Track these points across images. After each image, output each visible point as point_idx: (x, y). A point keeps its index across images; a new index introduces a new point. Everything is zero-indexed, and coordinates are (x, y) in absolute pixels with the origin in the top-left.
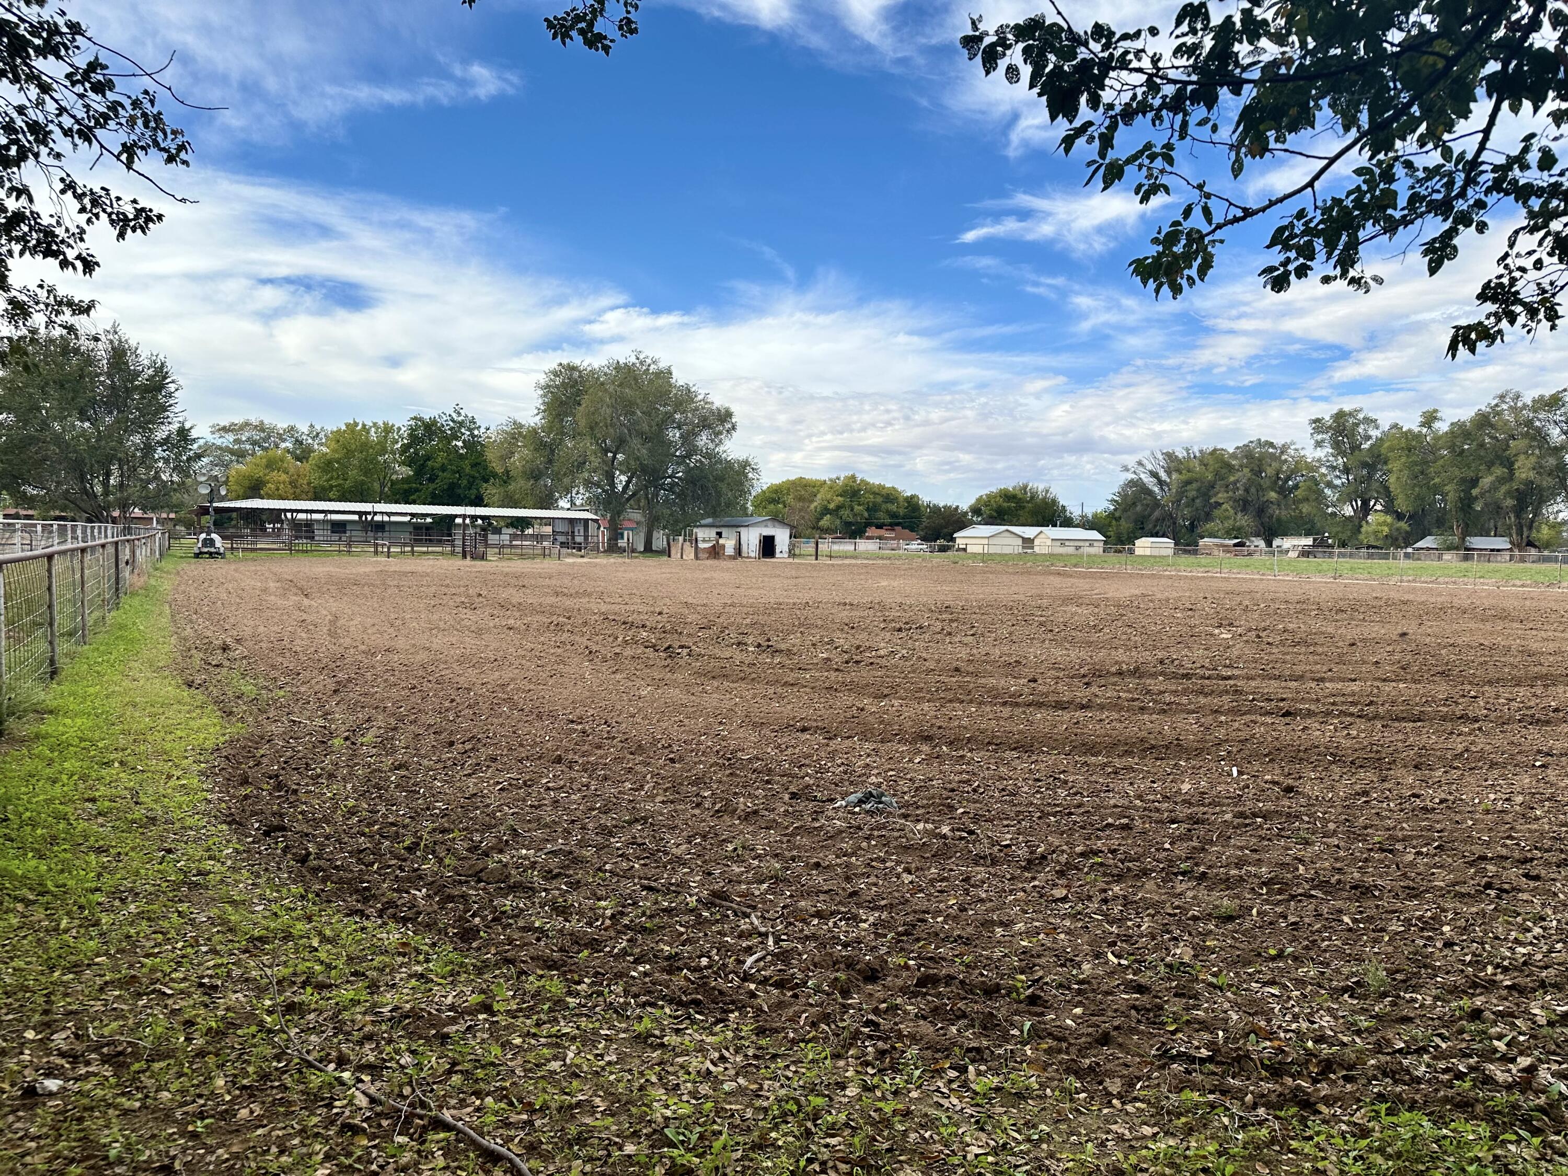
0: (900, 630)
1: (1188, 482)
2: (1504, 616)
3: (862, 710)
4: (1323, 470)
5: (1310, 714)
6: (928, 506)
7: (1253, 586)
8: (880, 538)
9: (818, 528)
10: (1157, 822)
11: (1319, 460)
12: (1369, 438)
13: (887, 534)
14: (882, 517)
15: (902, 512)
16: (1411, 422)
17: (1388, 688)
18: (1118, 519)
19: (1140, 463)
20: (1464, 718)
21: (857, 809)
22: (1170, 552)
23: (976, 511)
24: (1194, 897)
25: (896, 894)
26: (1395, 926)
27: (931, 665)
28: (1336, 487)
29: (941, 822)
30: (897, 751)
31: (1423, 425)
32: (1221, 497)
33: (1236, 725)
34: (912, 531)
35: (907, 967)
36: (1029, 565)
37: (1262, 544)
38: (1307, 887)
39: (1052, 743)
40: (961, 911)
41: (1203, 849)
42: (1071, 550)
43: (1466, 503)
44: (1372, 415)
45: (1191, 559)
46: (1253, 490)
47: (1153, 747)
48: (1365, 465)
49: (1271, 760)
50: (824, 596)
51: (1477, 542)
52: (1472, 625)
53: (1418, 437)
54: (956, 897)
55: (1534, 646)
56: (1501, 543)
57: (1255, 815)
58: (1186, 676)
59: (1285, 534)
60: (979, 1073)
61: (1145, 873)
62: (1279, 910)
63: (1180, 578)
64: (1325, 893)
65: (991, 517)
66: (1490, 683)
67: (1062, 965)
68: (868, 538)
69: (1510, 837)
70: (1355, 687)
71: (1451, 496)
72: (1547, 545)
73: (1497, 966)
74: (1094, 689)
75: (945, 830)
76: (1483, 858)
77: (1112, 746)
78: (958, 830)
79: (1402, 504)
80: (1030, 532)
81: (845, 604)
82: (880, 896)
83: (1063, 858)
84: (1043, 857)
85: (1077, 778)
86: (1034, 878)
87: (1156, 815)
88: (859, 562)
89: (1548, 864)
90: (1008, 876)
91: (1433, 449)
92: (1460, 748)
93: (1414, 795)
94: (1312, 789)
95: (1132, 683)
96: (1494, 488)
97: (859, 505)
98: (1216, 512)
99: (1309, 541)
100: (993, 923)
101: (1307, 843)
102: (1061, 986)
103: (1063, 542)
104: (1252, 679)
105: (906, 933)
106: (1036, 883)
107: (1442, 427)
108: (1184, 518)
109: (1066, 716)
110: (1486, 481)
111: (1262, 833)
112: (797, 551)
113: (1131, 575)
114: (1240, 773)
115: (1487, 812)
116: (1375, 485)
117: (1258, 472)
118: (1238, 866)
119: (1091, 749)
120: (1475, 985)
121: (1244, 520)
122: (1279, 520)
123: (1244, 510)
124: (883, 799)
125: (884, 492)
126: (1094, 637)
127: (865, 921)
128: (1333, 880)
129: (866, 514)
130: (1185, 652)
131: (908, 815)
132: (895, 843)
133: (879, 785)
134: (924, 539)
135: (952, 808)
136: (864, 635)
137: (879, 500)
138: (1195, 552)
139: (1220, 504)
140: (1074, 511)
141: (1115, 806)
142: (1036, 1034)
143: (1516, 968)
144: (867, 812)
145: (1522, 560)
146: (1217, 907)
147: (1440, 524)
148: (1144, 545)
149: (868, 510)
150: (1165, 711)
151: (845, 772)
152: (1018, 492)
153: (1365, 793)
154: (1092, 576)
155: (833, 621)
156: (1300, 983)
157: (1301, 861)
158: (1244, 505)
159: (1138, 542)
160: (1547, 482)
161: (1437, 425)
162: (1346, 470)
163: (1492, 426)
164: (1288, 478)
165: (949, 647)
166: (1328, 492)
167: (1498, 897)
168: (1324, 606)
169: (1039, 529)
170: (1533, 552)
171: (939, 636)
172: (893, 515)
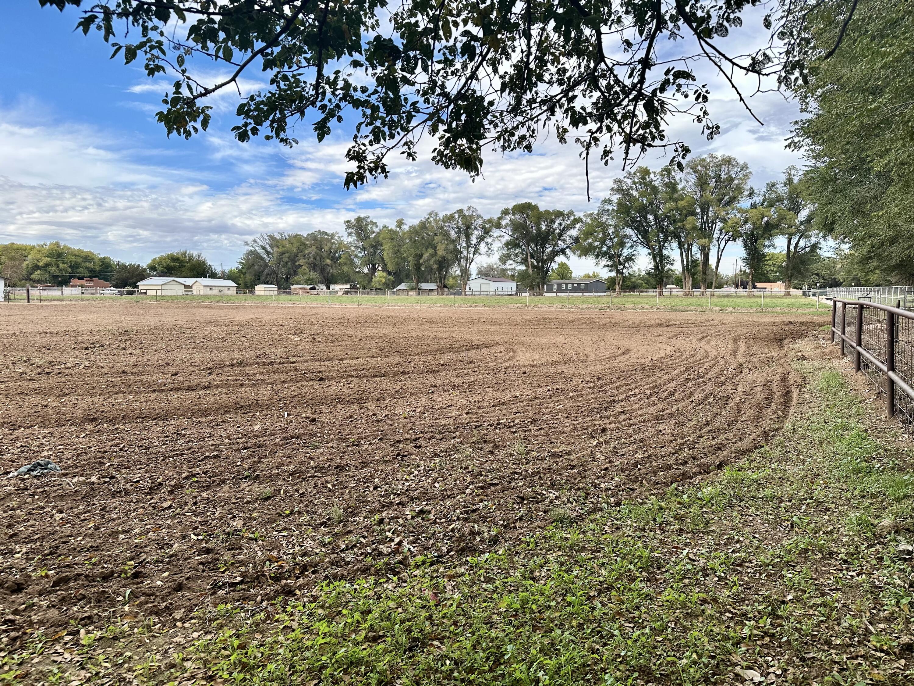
0: (87, 348)
1: (283, 253)
2: (430, 321)
3: (46, 406)
4: (353, 248)
5: (333, 378)
6: (118, 264)
7: (317, 311)
8: (82, 286)
9: (31, 280)
10: (236, 450)
11: (350, 243)
12: (373, 232)
13: (88, 283)
14: (82, 271)
15: (98, 268)
16: (392, 225)
17: (372, 361)
18: (244, 274)
19: (255, 241)
20: (403, 373)
21: (27, 476)
22: (276, 293)
23: (152, 268)
24: (250, 491)
25: (48, 529)
26: (352, 484)
27: (106, 370)
28: (359, 257)
29: (91, 475)
30: (67, 432)
31: (397, 226)
32: (301, 262)
33: (293, 388)
34: (107, 280)
35: (47, 576)
36: (188, 302)
37: (324, 288)
38: (313, 472)
39: (181, 412)
40: (96, 530)
41: (260, 461)
42: (216, 292)
43: (418, 266)
44: (375, 220)
45: (287, 297)
46: (318, 258)
47: (242, 407)
48: (372, 246)
49: (308, 406)
50: (31, 328)
51: (423, 286)
52: (416, 327)
53: (395, 232)
54: (94, 521)
55: (440, 335)
56: (433, 286)
57: (292, 437)
58: (271, 364)
59: (336, 283)
60: (88, 632)
61: (223, 482)
62: (295, 488)
63: (279, 308)
64: (322, 473)
65: (163, 272)
66: (418, 354)
67: (161, 549)
68: (72, 286)
69: (411, 429)
70: (357, 362)
71: (412, 263)
72: (452, 287)
73: (395, 494)
74: (214, 376)
75: (94, 479)
76: (399, 441)
77: (219, 409)
78: (103, 477)
79: (390, 267)
80: (189, 281)
81: (46, 333)
82: (34, 533)
83: (173, 483)
84: (160, 484)
85: (192, 432)
86: (151, 499)
87: (235, 447)
88: (64, 303)
89: (425, 439)
90: (135, 501)
91: (402, 239)
92: (398, 388)
93: (374, 415)
94: (324, 419)
95: (237, 370)
96: (429, 259)
97: (64, 263)
98: (300, 270)
99: (348, 286)
100: (118, 533)
101: (317, 448)
102: (157, 561)
103: (211, 288)
104: (307, 362)
105: (51, 553)
106: (152, 501)
107: (406, 228)
108: (282, 273)
109: (193, 394)
110: (426, 256)
111: (294, 446)
112: (12, 296)
113: (251, 307)
114: (289, 415)
115: (405, 418)
116: (378, 257)
117: (320, 248)
118: (278, 468)
119: (204, 413)
120: (384, 506)
121: (314, 275)
122: (332, 275)
123: (314, 269)
124: (49, 466)
125: (83, 255)
126: (221, 345)
127: (19, 552)
128: (326, 466)
129: (70, 270)
130: (274, 349)
131: (67, 474)
132: (54, 494)
133: (49, 457)
134: (116, 286)
135: (102, 464)
136: (58, 354)
137: (79, 260)
138: (289, 293)
139: (301, 266)
140: (217, 268)
141: (212, 445)
142: (134, 595)
143: (403, 493)
144: (35, 477)
145: (442, 294)
146: (261, 493)
147: (408, 277)
148: (260, 289)
149: (71, 266)
150: (255, 385)
151: (22, 452)
152: (180, 256)
153: (351, 417)
154: (228, 308)
155: (33, 346)
156: (299, 526)
157: (312, 458)
158: (314, 266)
159: (257, 287)
160: (450, 257)
161: (404, 227)
162: (364, 249)
163: (427, 228)
164: (336, 252)
165: (122, 358)
166: (355, 260)
167: (402, 460)
168: (351, 320)
169: (195, 280)
170: (446, 290)
171: (115, 351)
172: (91, 271)
